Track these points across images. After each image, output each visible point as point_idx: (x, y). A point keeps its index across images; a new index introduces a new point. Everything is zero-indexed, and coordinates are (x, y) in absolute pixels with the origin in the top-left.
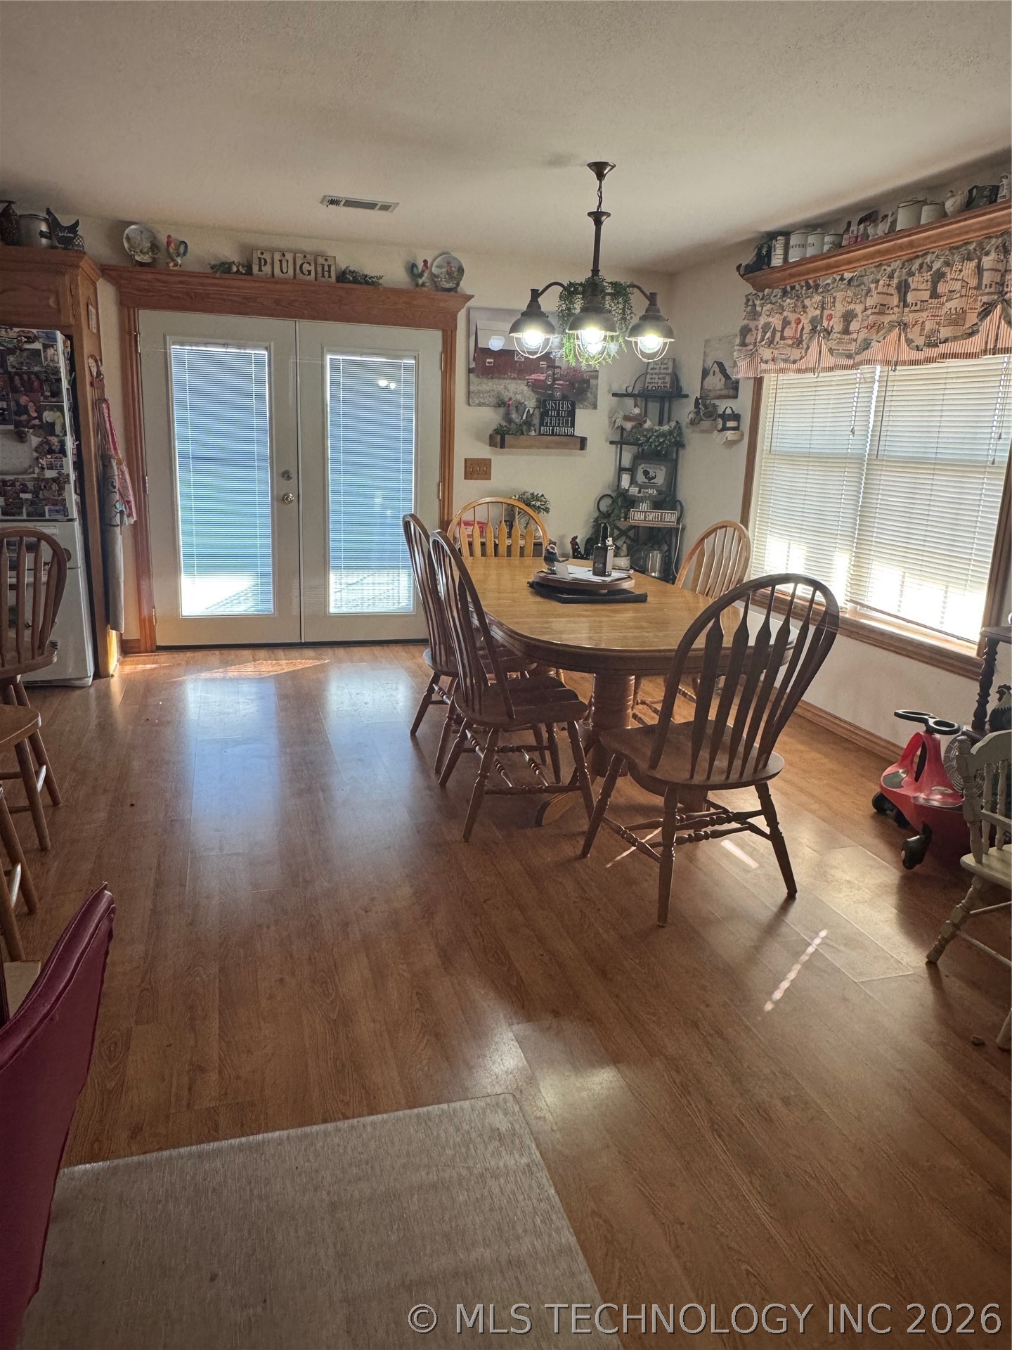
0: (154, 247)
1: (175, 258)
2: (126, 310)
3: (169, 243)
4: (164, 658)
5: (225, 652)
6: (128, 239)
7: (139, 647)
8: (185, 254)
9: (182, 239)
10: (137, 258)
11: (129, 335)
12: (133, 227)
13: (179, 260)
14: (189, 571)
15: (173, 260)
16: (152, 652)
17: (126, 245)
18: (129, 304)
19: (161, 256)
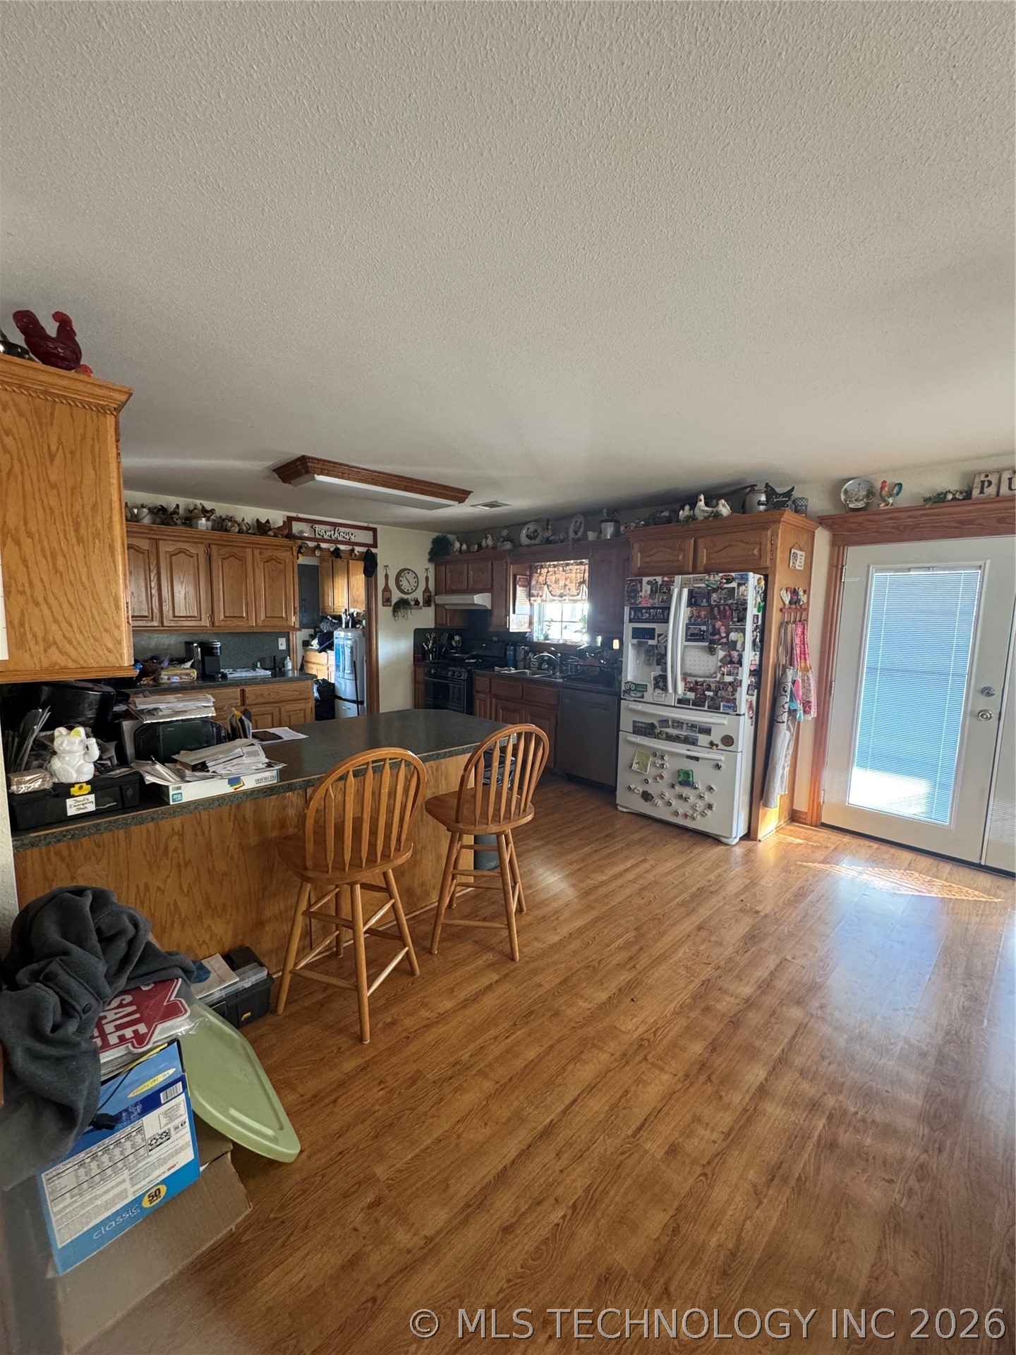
0: (870, 493)
1: (887, 499)
2: (837, 548)
3: (882, 488)
4: (824, 834)
5: (884, 848)
6: (846, 492)
7: (805, 819)
8: (897, 494)
9: (897, 482)
10: (851, 506)
11: (836, 568)
12: (851, 482)
13: (891, 500)
14: (863, 765)
15: (885, 501)
16: (816, 826)
17: (843, 497)
18: (839, 544)
19: (874, 500)
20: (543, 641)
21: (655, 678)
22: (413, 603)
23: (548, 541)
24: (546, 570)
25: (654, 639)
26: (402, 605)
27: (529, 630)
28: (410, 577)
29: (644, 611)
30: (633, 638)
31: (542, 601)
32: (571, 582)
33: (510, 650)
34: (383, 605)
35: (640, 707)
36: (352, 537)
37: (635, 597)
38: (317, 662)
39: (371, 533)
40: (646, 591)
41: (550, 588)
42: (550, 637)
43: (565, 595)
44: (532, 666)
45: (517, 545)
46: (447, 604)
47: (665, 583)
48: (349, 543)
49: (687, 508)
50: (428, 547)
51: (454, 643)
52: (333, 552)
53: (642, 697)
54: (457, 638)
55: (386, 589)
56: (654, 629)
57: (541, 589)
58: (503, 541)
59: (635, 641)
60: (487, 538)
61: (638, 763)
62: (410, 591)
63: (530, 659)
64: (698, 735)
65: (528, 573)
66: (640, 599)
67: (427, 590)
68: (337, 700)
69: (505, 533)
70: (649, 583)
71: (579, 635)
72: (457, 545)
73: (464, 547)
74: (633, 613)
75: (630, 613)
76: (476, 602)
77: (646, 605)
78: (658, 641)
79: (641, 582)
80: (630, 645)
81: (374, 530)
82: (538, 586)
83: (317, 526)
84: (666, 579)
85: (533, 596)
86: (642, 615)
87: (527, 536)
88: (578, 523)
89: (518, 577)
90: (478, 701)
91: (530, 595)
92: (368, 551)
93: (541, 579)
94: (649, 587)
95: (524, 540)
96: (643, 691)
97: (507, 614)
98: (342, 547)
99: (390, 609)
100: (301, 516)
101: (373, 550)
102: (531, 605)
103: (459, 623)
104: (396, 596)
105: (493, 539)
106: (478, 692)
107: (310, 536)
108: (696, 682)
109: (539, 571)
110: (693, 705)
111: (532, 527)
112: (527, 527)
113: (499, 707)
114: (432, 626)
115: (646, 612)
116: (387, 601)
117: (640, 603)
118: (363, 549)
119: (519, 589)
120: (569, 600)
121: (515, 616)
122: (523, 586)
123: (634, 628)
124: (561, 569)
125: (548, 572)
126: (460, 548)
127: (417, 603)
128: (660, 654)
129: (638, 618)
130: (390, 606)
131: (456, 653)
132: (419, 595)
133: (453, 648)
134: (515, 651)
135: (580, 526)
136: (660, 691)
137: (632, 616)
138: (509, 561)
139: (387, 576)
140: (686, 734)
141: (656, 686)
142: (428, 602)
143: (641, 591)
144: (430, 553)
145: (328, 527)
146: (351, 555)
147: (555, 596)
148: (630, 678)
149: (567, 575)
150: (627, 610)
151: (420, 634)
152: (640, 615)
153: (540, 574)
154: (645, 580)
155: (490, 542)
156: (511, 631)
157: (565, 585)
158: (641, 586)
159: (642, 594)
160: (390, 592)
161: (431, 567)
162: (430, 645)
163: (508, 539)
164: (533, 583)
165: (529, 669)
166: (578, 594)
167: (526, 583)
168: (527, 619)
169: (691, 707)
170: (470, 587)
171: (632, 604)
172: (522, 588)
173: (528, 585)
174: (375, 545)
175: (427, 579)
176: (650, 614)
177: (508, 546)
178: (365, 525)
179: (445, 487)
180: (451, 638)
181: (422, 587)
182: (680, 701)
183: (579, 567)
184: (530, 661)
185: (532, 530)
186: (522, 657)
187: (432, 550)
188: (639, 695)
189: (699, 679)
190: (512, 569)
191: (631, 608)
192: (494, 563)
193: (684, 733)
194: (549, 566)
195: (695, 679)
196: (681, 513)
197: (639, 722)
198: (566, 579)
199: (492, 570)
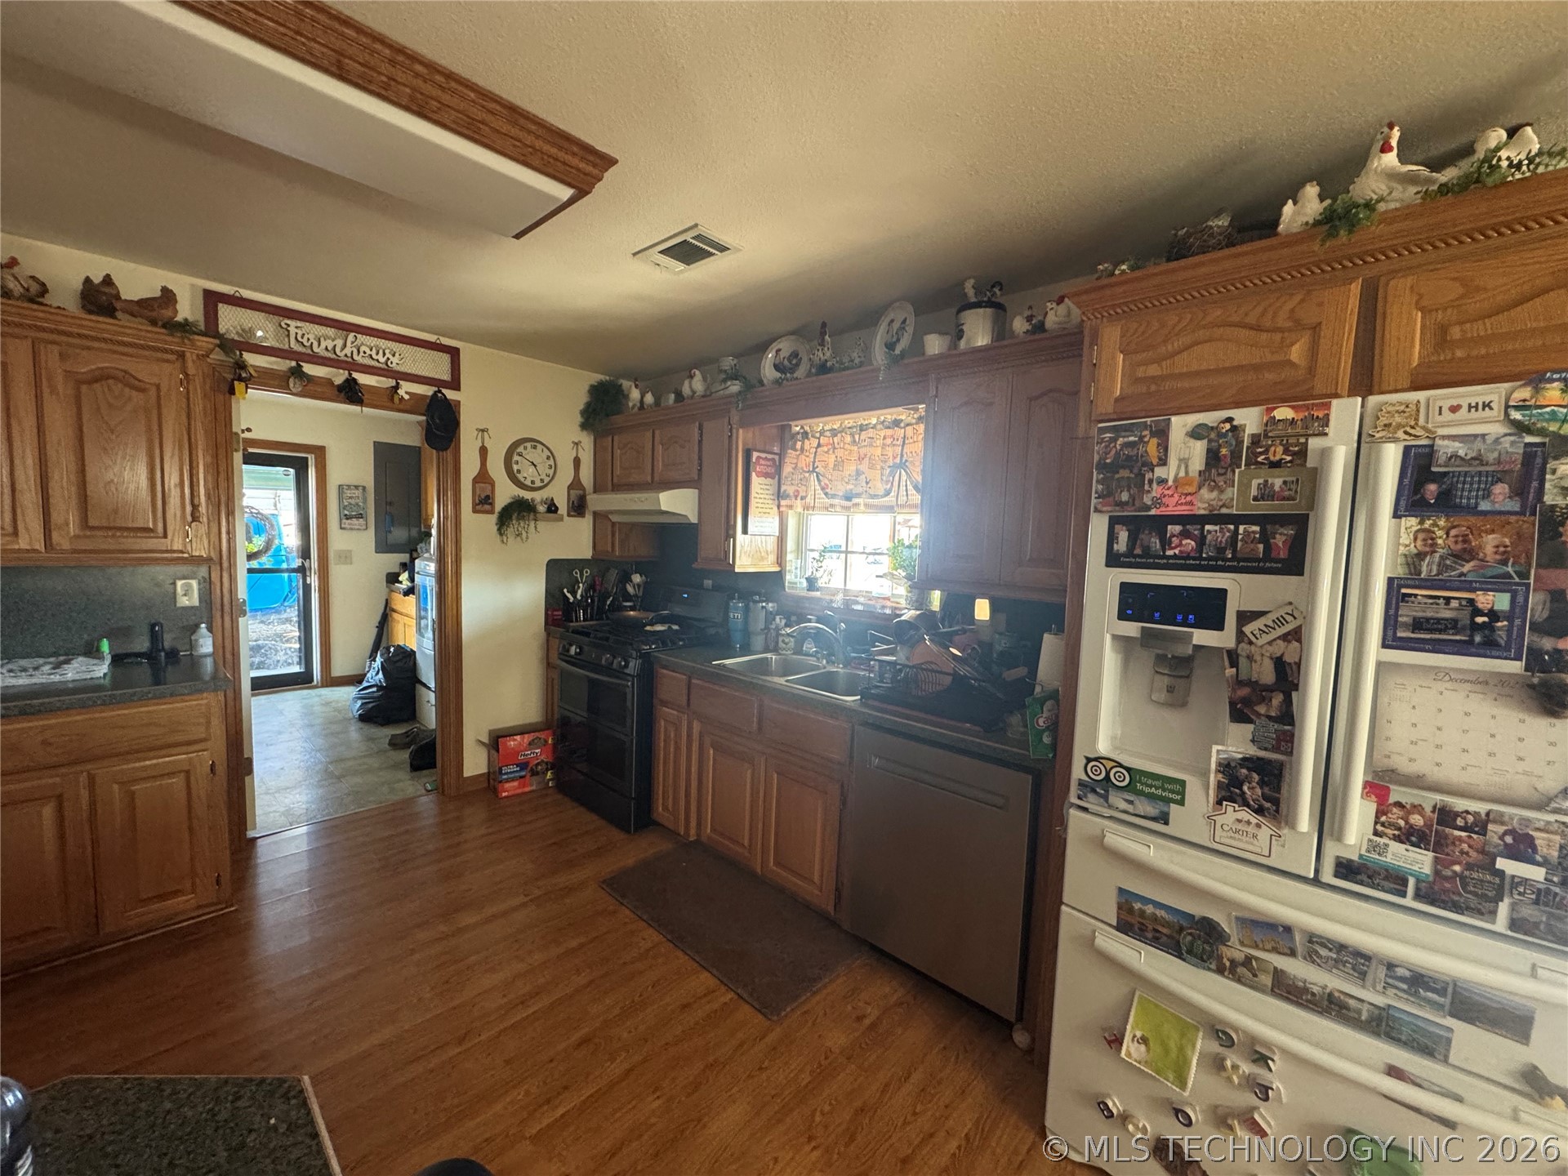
20: (804, 593)
21: (1226, 767)
22: (542, 509)
23: (823, 369)
24: (815, 443)
25: (1219, 626)
26: (519, 510)
27: (777, 569)
28: (538, 455)
29: (1176, 529)
30: (1122, 616)
31: (806, 508)
32: (872, 467)
33: (736, 609)
34: (475, 511)
35: (1152, 852)
36: (395, 360)
37: (1139, 483)
38: (403, 611)
39: (446, 358)
40: (1184, 461)
41: (824, 481)
42: (821, 583)
43: (858, 495)
44: (781, 645)
45: (753, 384)
46: (612, 512)
47: (1279, 430)
48: (385, 372)
49: (1311, 191)
50: (581, 399)
51: (630, 589)
52: (340, 388)
53: (1164, 819)
54: (637, 578)
55: (483, 477)
56: (1222, 594)
57: (804, 482)
58: (724, 381)
59: (1132, 629)
60: (691, 377)
61: (1144, 1040)
62: (538, 484)
63: (778, 629)
64: (1450, 1022)
65: (776, 449)
66: (1156, 491)
67: (576, 484)
68: (418, 686)
69: (728, 362)
70: (1196, 433)
71: (886, 582)
72: (635, 394)
73: (649, 398)
74: (1123, 535)
75: (1112, 538)
76: (664, 508)
77: (1183, 510)
78: (1240, 636)
79: (1162, 433)
80: (1108, 638)
81: (454, 353)
82: (797, 477)
83: (292, 323)
84: (1284, 413)
85: (787, 497)
86: (1165, 543)
87: (777, 367)
88: (896, 325)
89: (755, 455)
90: (663, 723)
91: (779, 495)
92: (435, 393)
93: (804, 461)
94: (1199, 448)
95: (768, 372)
96: (1168, 801)
97: (730, 534)
98: (363, 379)
99: (491, 520)
100: (247, 294)
101: (450, 394)
102: (781, 514)
103: (641, 549)
104: (505, 491)
105: (704, 379)
106: (665, 703)
107: (276, 345)
108: (1446, 816)
109: (799, 444)
110: (1418, 896)
111: (786, 346)
112: (775, 346)
113: (707, 741)
114: (588, 554)
115: (1185, 534)
116: (483, 503)
117: (1157, 502)
118: (427, 391)
119: (755, 480)
120: (866, 505)
121: (747, 537)
122: (766, 475)
123: (1125, 587)
124: (848, 439)
125: (819, 445)
126: (642, 401)
127: (552, 508)
128: (1250, 683)
129: (1147, 552)
130: (492, 512)
131: (632, 608)
132: (559, 493)
133: (628, 597)
134: (747, 610)
135: (902, 328)
136: (1245, 814)
137: (1121, 546)
138: (735, 418)
139: (483, 451)
140: (1380, 1001)
141: (1230, 790)
142: (578, 507)
143: (1163, 462)
144: (584, 413)
145: (331, 332)
146: (392, 400)
147: (834, 496)
148: (1103, 747)
149: (862, 451)
150: (1098, 527)
151: (557, 570)
152: (1155, 543)
153: (802, 449)
154: (1180, 425)
155: (698, 384)
156: (737, 570)
157: (858, 473)
158: (1164, 447)
159: (1169, 472)
160: (493, 484)
161: (587, 440)
162: (579, 592)
163: (734, 376)
164: (787, 469)
165: (776, 650)
166: (887, 493)
167: (771, 470)
168: (771, 544)
169: (1408, 901)
170: (656, 478)
171: (1121, 504)
172: (762, 480)
173: (775, 472)
174: (455, 384)
175: (577, 462)
176: (1201, 541)
177: (735, 387)
178: (432, 338)
179: (514, 112)
180: (626, 578)
181: (566, 476)
182: (1347, 869)
183: (889, 432)
184: (778, 635)
185: (785, 353)
186: (761, 625)
187: (588, 405)
188: (1150, 809)
189: (1460, 804)
190: (742, 437)
191: (1113, 522)
192: (705, 424)
193: (1372, 996)
194: (822, 433)
195: (1438, 798)
196: (1288, 208)
197: (1146, 901)
198: (860, 459)
199: (700, 442)
